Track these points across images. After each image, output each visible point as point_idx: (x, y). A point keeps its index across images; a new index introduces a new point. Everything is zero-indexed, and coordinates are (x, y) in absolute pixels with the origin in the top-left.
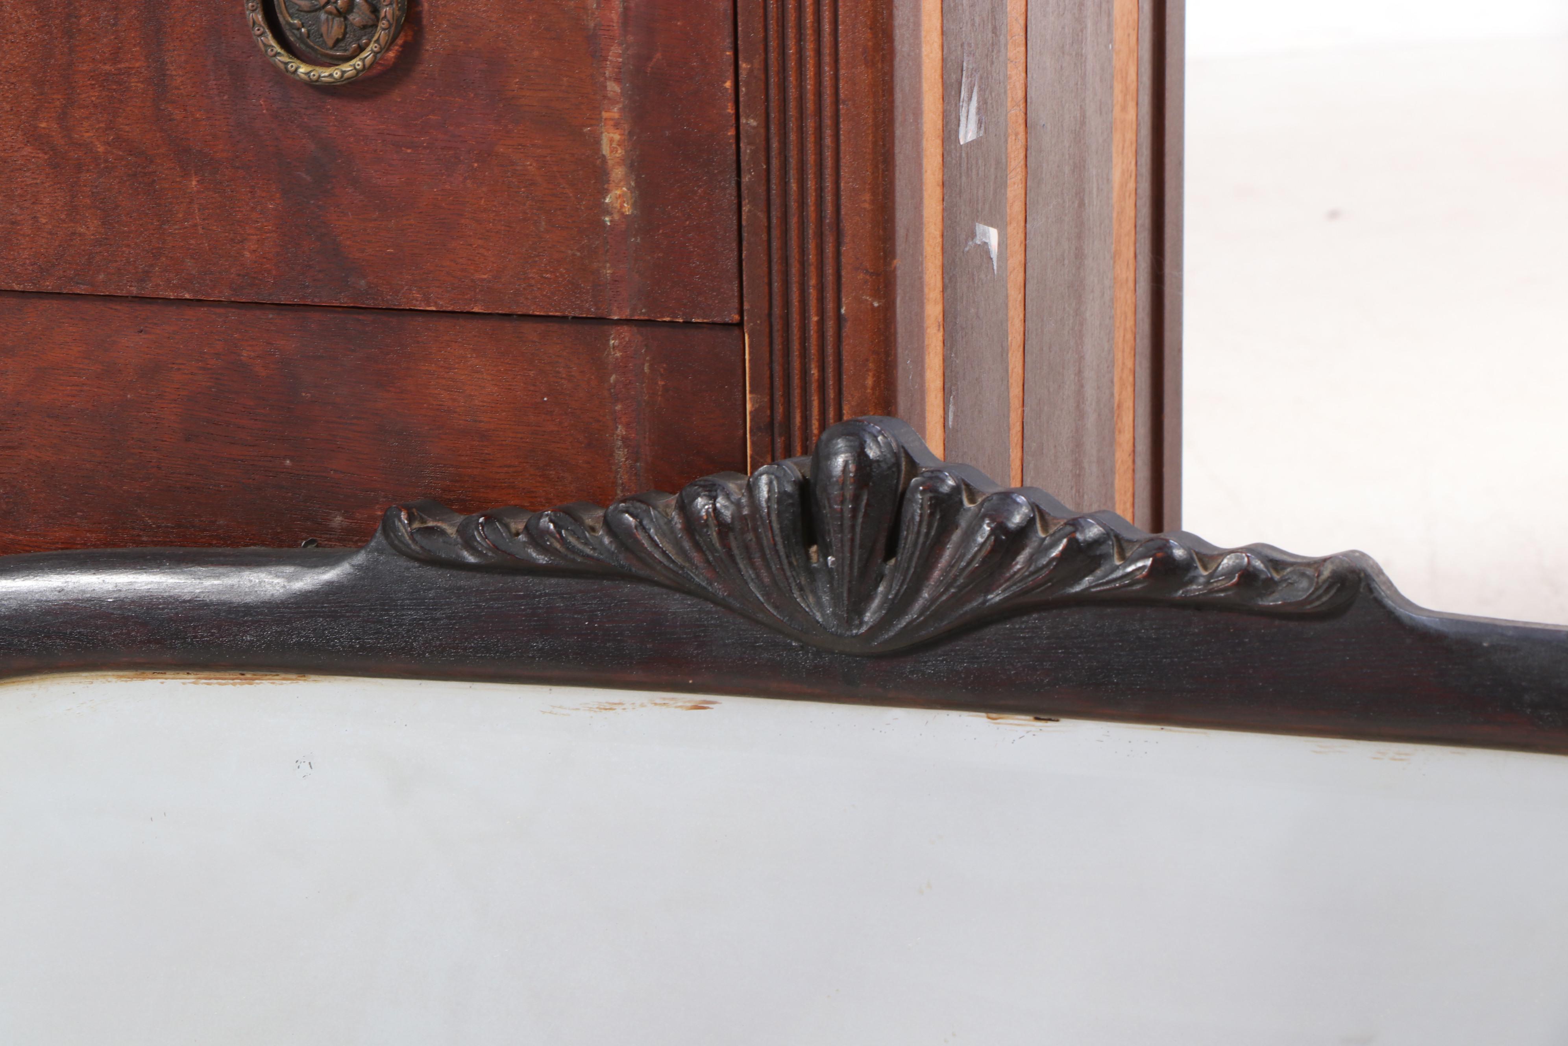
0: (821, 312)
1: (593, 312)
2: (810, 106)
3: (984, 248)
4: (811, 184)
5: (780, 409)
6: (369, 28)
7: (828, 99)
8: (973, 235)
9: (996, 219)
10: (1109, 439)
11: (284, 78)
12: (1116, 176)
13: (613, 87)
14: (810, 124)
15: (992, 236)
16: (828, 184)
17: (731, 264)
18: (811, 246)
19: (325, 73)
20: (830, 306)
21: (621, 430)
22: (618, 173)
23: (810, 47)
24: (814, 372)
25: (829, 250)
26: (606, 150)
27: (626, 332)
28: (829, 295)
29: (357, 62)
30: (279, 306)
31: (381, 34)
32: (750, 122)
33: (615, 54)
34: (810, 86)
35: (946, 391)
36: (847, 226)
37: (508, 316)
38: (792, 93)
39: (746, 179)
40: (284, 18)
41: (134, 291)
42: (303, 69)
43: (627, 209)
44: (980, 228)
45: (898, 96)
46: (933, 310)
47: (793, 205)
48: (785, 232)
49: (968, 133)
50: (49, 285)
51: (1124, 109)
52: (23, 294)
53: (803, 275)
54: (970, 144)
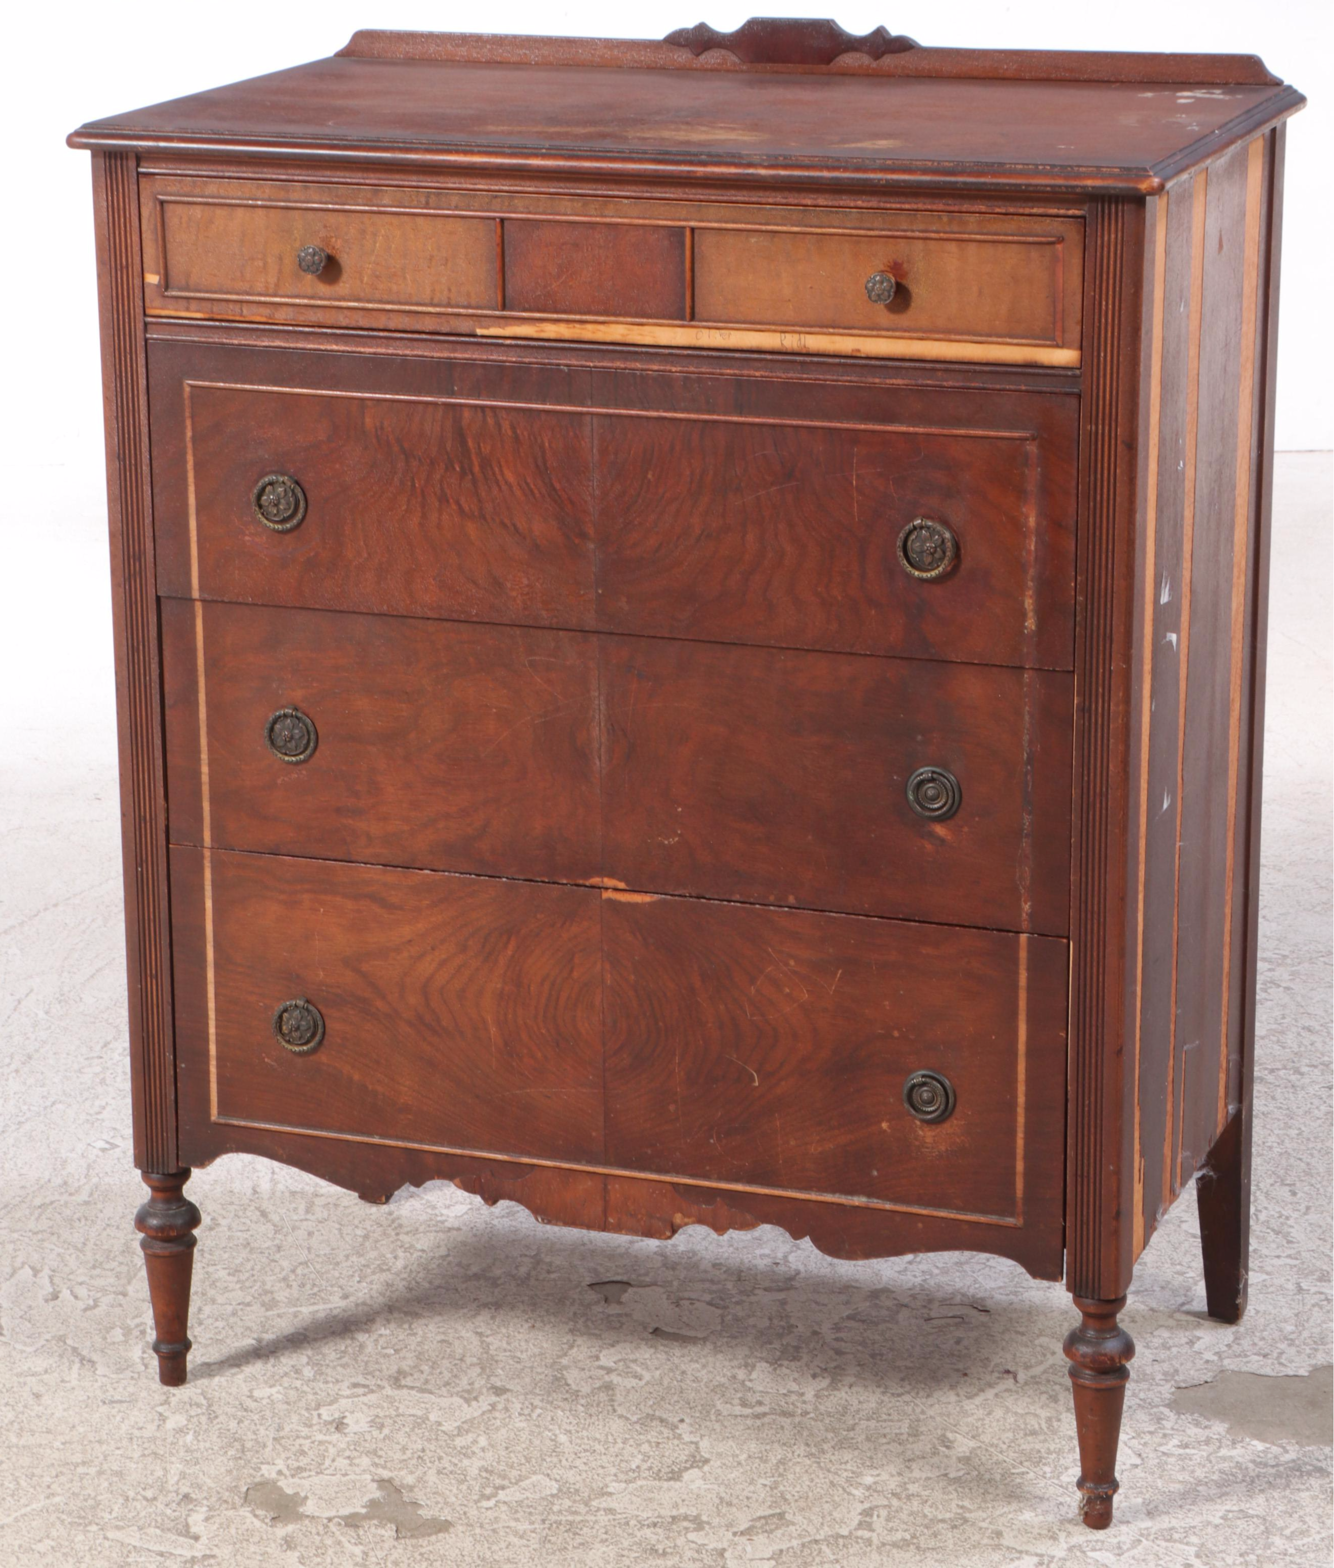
0: (1104, 669)
1: (1019, 664)
2: (1103, 594)
3: (1170, 642)
4: (1102, 621)
5: (1087, 703)
6: (942, 559)
7: (1109, 591)
8: (1165, 637)
9: (1177, 630)
10: (1226, 713)
11: (909, 576)
12: (1234, 605)
13: (1030, 584)
14: (1102, 600)
15: (1173, 637)
16: (1108, 622)
17: (1071, 649)
18: (1101, 643)
19: (925, 575)
20: (1107, 666)
21: (1027, 708)
22: (1031, 614)
23: (1103, 573)
24: (1100, 690)
25: (1108, 645)
26: (1026, 605)
27: (1031, 672)
28: (1107, 662)
29: (937, 571)
30: (902, 658)
31: (946, 562)
32: (1080, 598)
33: (1032, 572)
34: (1103, 586)
35: (1152, 697)
36: (1115, 637)
37: (987, 665)
38: (1096, 588)
39: (1078, 619)
40: (910, 554)
41: (848, 650)
42: (917, 573)
43: (1033, 628)
44: (1169, 634)
45: (1136, 591)
46: (1147, 667)
47: (1095, 629)
48: (1092, 638)
49: (1165, 598)
50: (817, 647)
51: (1239, 578)
52: (808, 650)
53: (1098, 654)
54: (1166, 604)
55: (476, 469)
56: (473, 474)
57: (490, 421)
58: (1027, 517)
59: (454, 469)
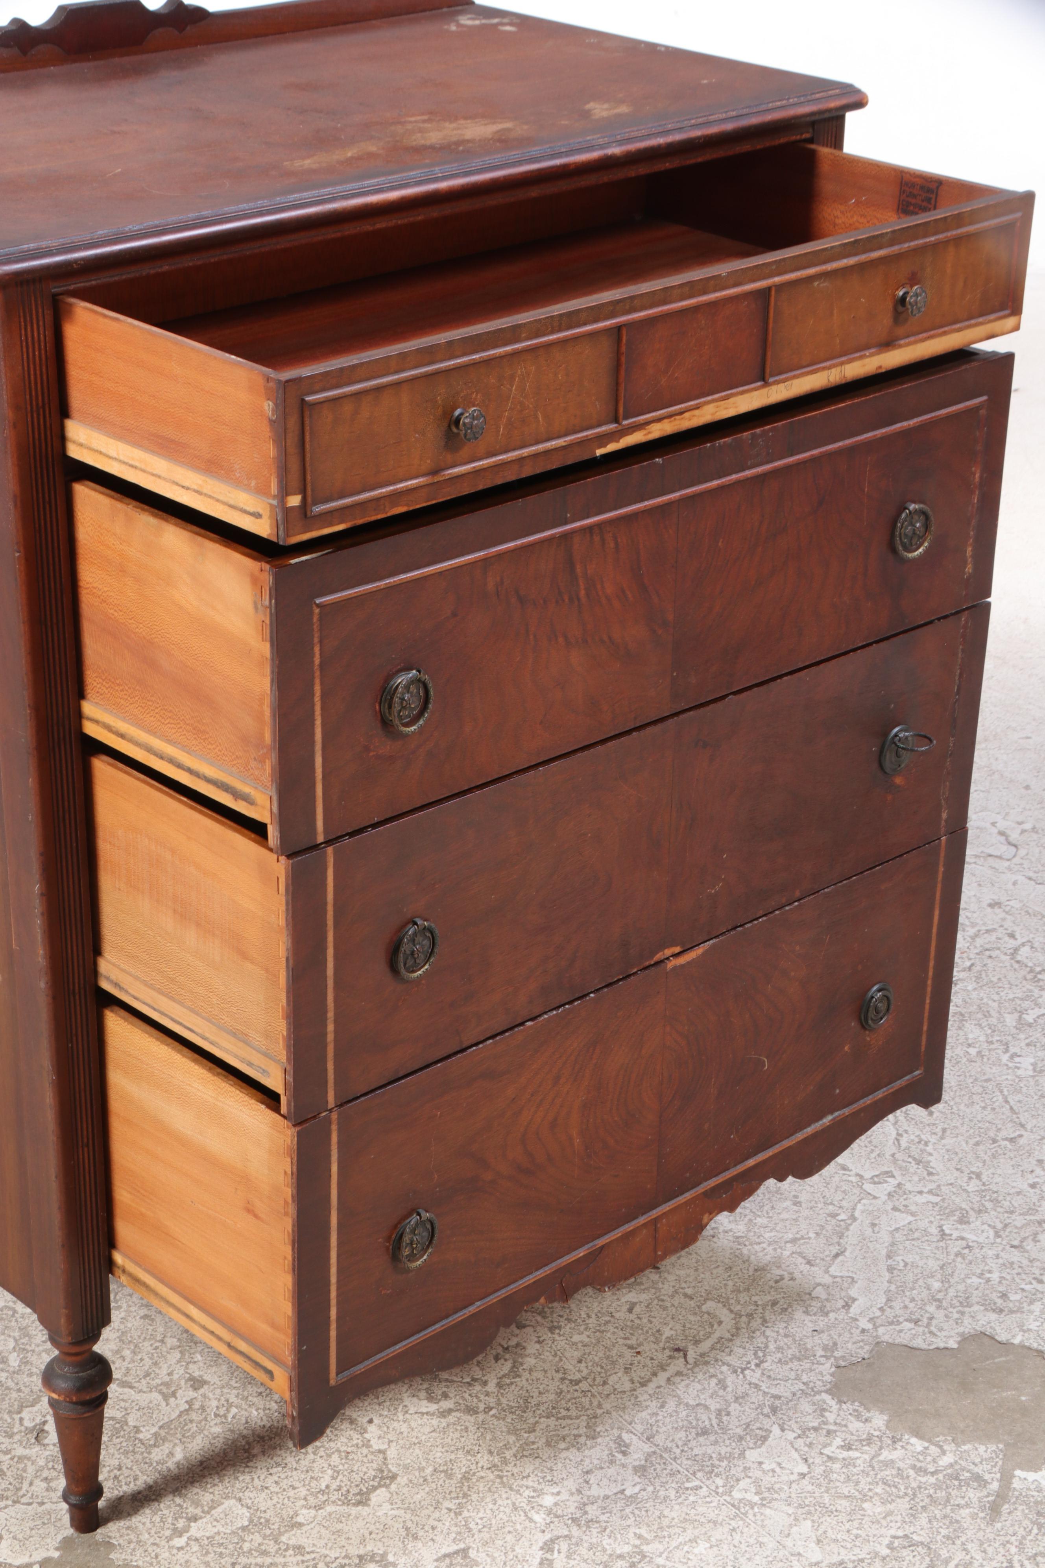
22: (970, 560)
55: (582, 593)
56: (579, 599)
57: (597, 539)
58: (975, 475)
59: (564, 601)
